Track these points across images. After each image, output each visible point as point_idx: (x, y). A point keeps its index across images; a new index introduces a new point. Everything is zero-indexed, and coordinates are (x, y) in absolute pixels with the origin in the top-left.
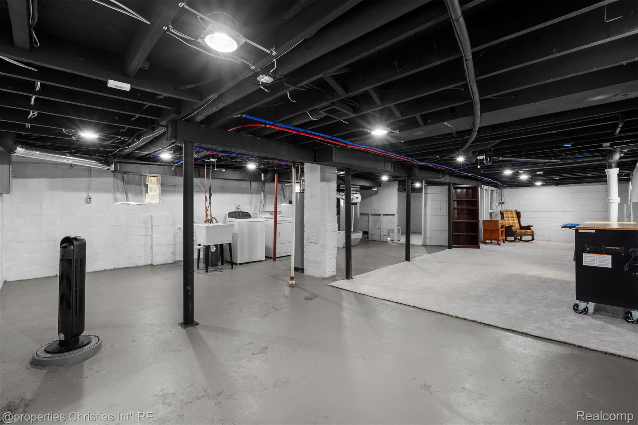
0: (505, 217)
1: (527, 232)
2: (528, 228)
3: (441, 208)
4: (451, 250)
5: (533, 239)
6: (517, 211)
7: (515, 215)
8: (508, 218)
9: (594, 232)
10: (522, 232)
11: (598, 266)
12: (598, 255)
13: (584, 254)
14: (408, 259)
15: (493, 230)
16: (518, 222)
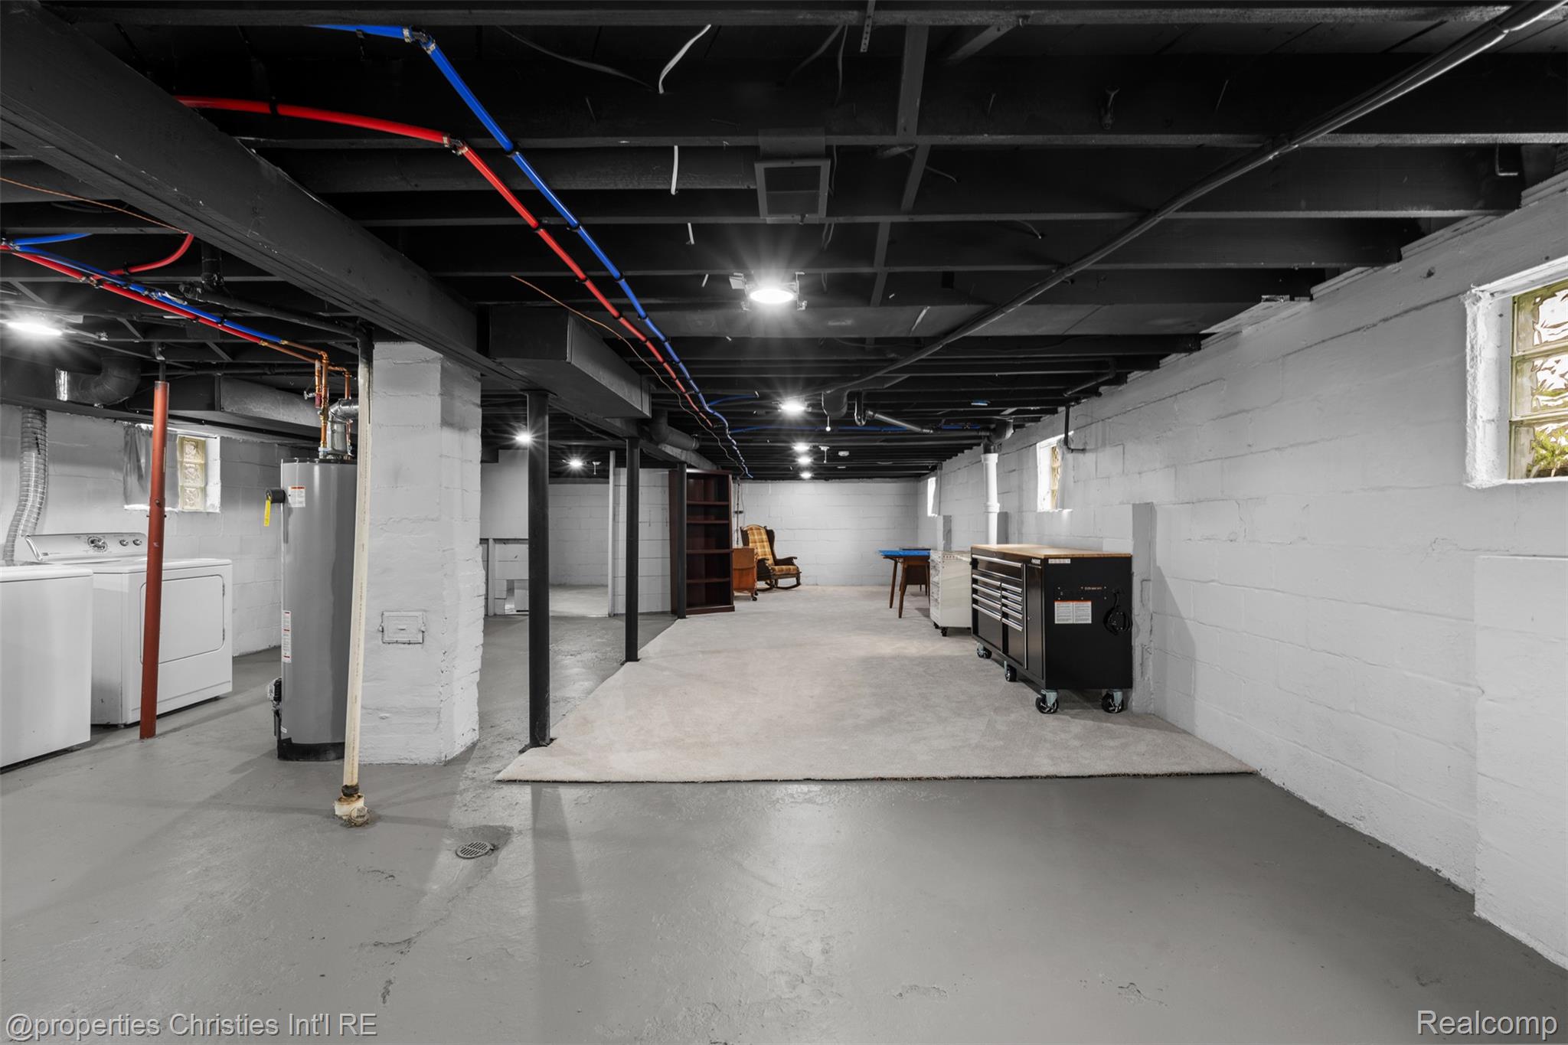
0: (750, 541)
1: (790, 569)
2: (789, 561)
3: (650, 522)
4: (684, 620)
5: (798, 584)
6: (768, 529)
7: (765, 537)
8: (755, 542)
9: (1069, 562)
10: (782, 570)
11: (1075, 622)
12: (1075, 603)
13: (1056, 603)
14: (631, 655)
15: (742, 570)
16: (770, 550)
